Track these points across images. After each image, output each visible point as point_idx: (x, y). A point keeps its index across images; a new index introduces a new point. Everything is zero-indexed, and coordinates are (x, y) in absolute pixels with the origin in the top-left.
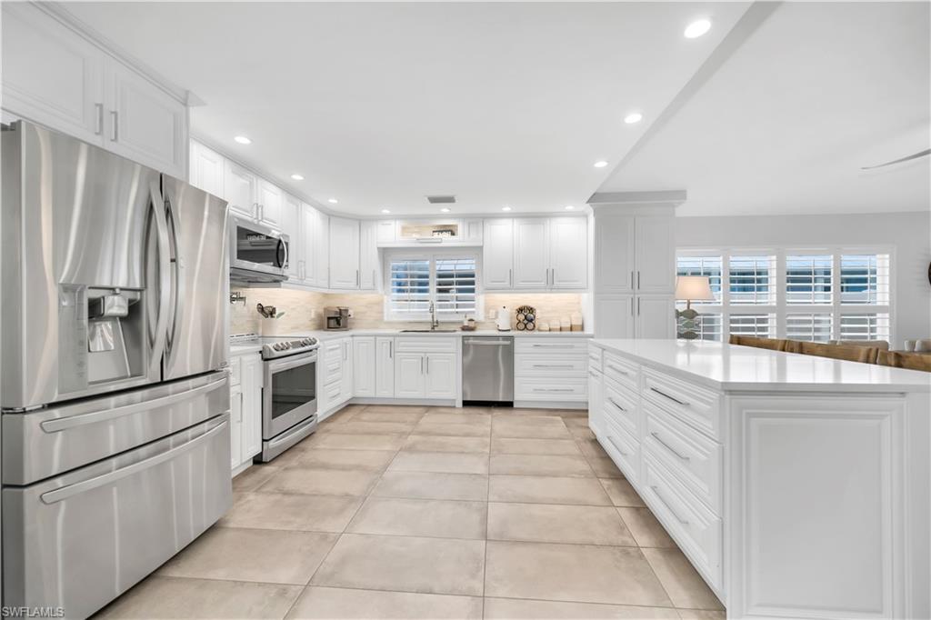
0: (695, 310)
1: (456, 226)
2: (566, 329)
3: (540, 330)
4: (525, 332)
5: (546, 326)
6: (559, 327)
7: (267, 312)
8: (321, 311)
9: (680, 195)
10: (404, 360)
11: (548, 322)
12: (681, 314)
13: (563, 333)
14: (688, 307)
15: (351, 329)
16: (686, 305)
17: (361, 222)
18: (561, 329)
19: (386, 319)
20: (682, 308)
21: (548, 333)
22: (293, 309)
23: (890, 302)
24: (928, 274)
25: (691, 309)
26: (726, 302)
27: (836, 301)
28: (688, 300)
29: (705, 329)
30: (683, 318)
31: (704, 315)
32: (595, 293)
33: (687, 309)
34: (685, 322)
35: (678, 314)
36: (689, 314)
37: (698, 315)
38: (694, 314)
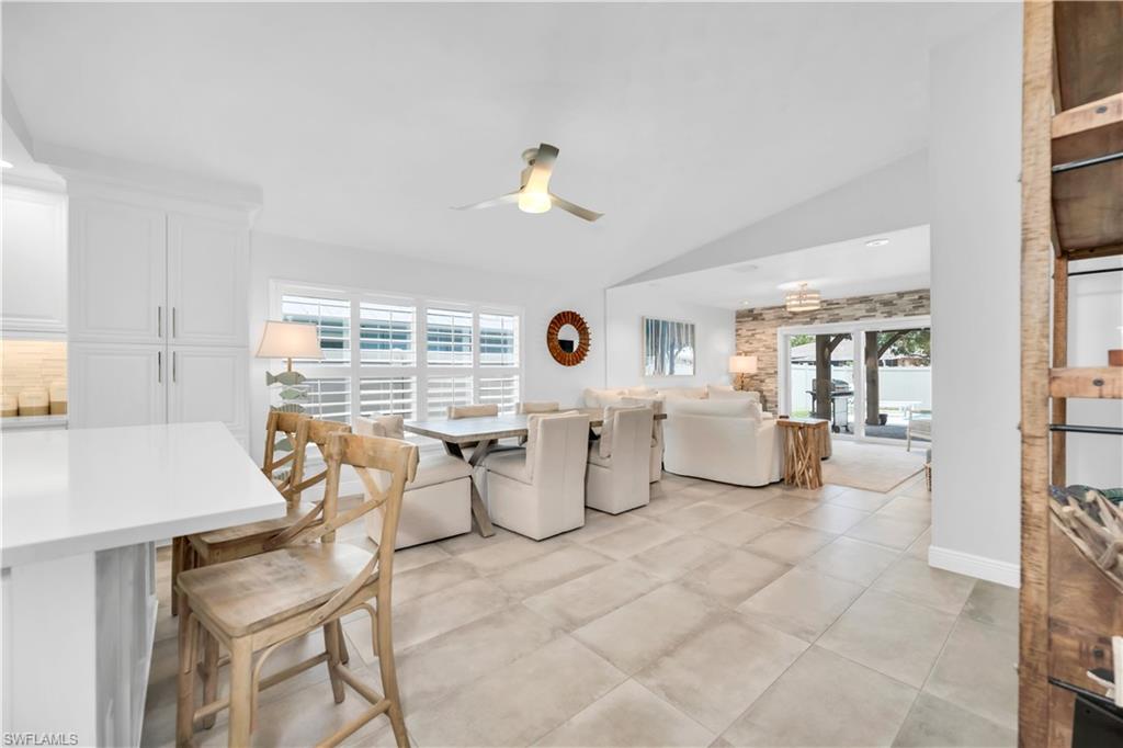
2: (32, 411)
6: (13, 408)
12: (276, 379)
13: (25, 419)
14: (290, 369)
16: (286, 366)
18: (18, 413)
20: (278, 368)
23: (521, 365)
24: (548, 338)
25: (293, 370)
26: (356, 362)
27: (477, 362)
28: (290, 359)
29: (326, 399)
30: (279, 384)
31: (321, 380)
32: (72, 342)
33: (286, 370)
34: (281, 390)
35: (271, 379)
36: (291, 378)
37: (305, 380)
38: (298, 378)
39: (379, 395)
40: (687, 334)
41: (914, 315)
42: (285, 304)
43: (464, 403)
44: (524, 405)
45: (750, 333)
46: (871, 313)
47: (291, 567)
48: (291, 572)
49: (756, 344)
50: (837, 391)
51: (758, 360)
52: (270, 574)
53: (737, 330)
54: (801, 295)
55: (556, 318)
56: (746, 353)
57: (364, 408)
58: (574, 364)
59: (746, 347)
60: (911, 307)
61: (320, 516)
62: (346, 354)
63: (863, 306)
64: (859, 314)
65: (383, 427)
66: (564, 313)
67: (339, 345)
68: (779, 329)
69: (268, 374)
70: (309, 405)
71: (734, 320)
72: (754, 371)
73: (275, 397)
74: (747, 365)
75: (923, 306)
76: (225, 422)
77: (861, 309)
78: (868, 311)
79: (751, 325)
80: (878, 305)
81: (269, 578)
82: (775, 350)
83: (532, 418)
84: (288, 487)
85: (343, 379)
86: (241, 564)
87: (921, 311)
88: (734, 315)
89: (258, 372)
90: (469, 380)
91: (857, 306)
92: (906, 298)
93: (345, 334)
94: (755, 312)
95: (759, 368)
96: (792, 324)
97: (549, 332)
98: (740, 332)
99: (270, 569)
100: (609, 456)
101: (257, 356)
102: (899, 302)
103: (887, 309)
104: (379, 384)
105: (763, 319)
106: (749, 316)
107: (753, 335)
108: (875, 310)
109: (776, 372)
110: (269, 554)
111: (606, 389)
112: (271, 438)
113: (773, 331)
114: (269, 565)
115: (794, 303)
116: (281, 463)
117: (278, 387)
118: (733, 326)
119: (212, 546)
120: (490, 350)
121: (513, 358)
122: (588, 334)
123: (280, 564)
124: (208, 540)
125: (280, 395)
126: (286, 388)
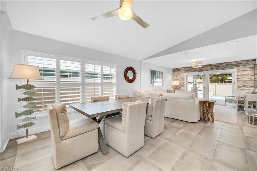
12: (21, 87)
14: (28, 83)
23: (116, 82)
24: (124, 74)
27: (102, 81)
28: (27, 79)
30: (22, 89)
31: (44, 87)
34: (24, 91)
35: (18, 87)
36: (28, 87)
37: (35, 87)
38: (32, 87)
40: (161, 75)
41: (225, 69)
43: (98, 95)
44: (118, 96)
45: (177, 75)
46: (212, 69)
49: (178, 78)
50: (198, 90)
51: (179, 82)
53: (173, 74)
54: (197, 63)
55: (127, 68)
56: (176, 80)
58: (132, 82)
59: (175, 78)
60: (224, 67)
63: (209, 67)
64: (208, 69)
66: (129, 67)
68: (185, 73)
71: (172, 71)
72: (178, 85)
74: (176, 83)
75: (227, 67)
77: (209, 68)
78: (211, 68)
79: (177, 72)
80: (214, 67)
82: (184, 79)
83: (124, 104)
85: (53, 87)
87: (227, 68)
88: (172, 70)
90: (100, 88)
91: (207, 67)
92: (222, 65)
94: (178, 69)
95: (179, 84)
96: (188, 72)
97: (125, 73)
98: (174, 74)
100: (151, 116)
102: (220, 66)
103: (217, 68)
105: (181, 71)
106: (176, 70)
107: (178, 75)
108: (213, 68)
109: (184, 85)
111: (141, 90)
113: (183, 74)
115: (195, 65)
118: (172, 72)
120: (107, 78)
121: (114, 81)
122: (135, 74)
125: (23, 93)
126: (26, 91)
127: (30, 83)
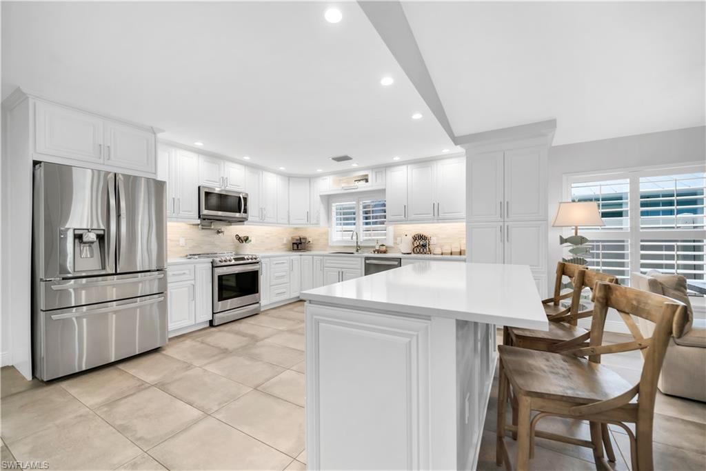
0: (584, 236)
1: (367, 175)
2: (455, 253)
3: (434, 254)
4: (420, 256)
5: (438, 250)
6: (450, 251)
7: (243, 240)
8: (290, 238)
9: (552, 124)
10: (329, 273)
11: (441, 247)
12: (566, 241)
13: (454, 257)
14: (576, 233)
15: (310, 251)
16: (574, 231)
17: (311, 179)
18: (451, 254)
19: (330, 244)
20: (568, 233)
21: (440, 256)
22: (267, 238)
25: (579, 234)
26: (634, 228)
28: (576, 227)
29: (605, 256)
30: (569, 244)
31: (603, 241)
32: (467, 222)
33: (574, 235)
34: (571, 248)
35: (563, 241)
36: (577, 241)
37: (588, 241)
38: (583, 240)
39: (662, 255)
42: (573, 189)
47: (562, 368)
48: (561, 372)
52: (547, 366)
57: (643, 266)
61: (588, 341)
62: (626, 222)
65: (660, 283)
67: (620, 214)
69: (561, 237)
70: (593, 260)
73: (566, 252)
76: (530, 266)
81: (546, 368)
84: (569, 314)
85: (623, 241)
86: (531, 353)
89: (554, 237)
93: (624, 206)
99: (547, 363)
101: (553, 226)
104: (662, 246)
110: (548, 354)
112: (559, 280)
114: (548, 360)
116: (565, 297)
117: (568, 247)
119: (518, 336)
123: (556, 363)
124: (515, 332)
125: (570, 251)
126: (575, 247)
127: (580, 233)
